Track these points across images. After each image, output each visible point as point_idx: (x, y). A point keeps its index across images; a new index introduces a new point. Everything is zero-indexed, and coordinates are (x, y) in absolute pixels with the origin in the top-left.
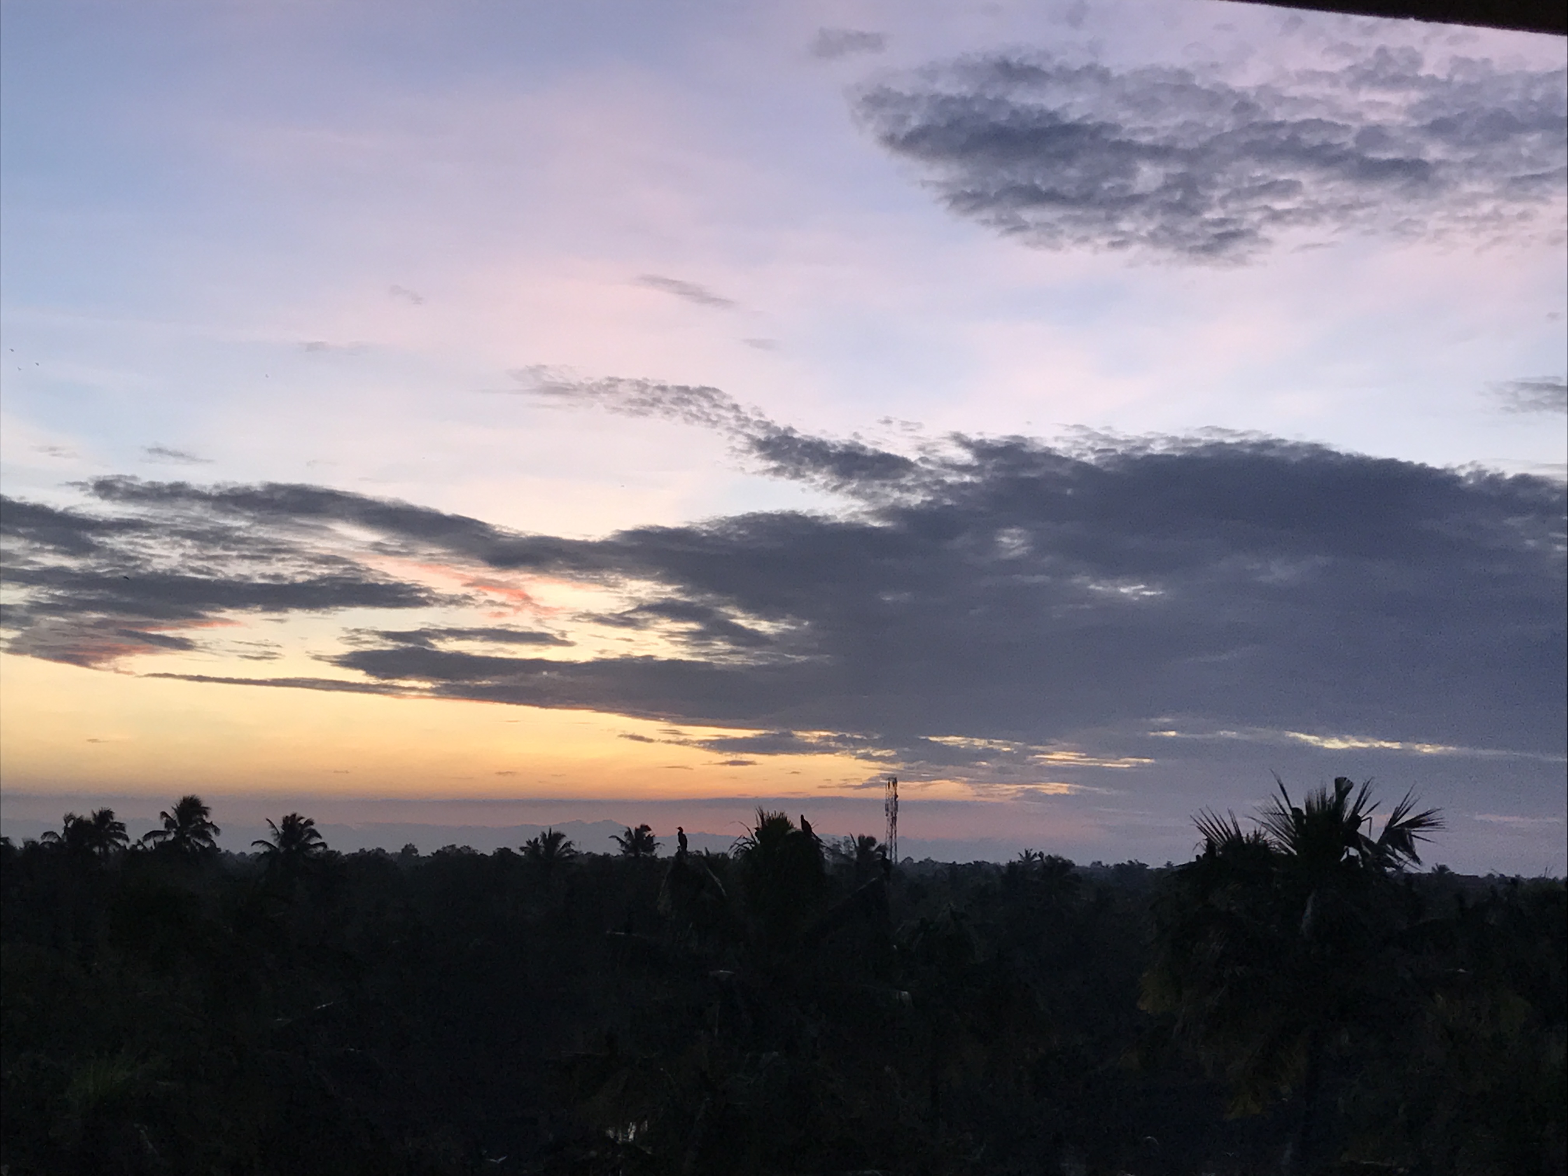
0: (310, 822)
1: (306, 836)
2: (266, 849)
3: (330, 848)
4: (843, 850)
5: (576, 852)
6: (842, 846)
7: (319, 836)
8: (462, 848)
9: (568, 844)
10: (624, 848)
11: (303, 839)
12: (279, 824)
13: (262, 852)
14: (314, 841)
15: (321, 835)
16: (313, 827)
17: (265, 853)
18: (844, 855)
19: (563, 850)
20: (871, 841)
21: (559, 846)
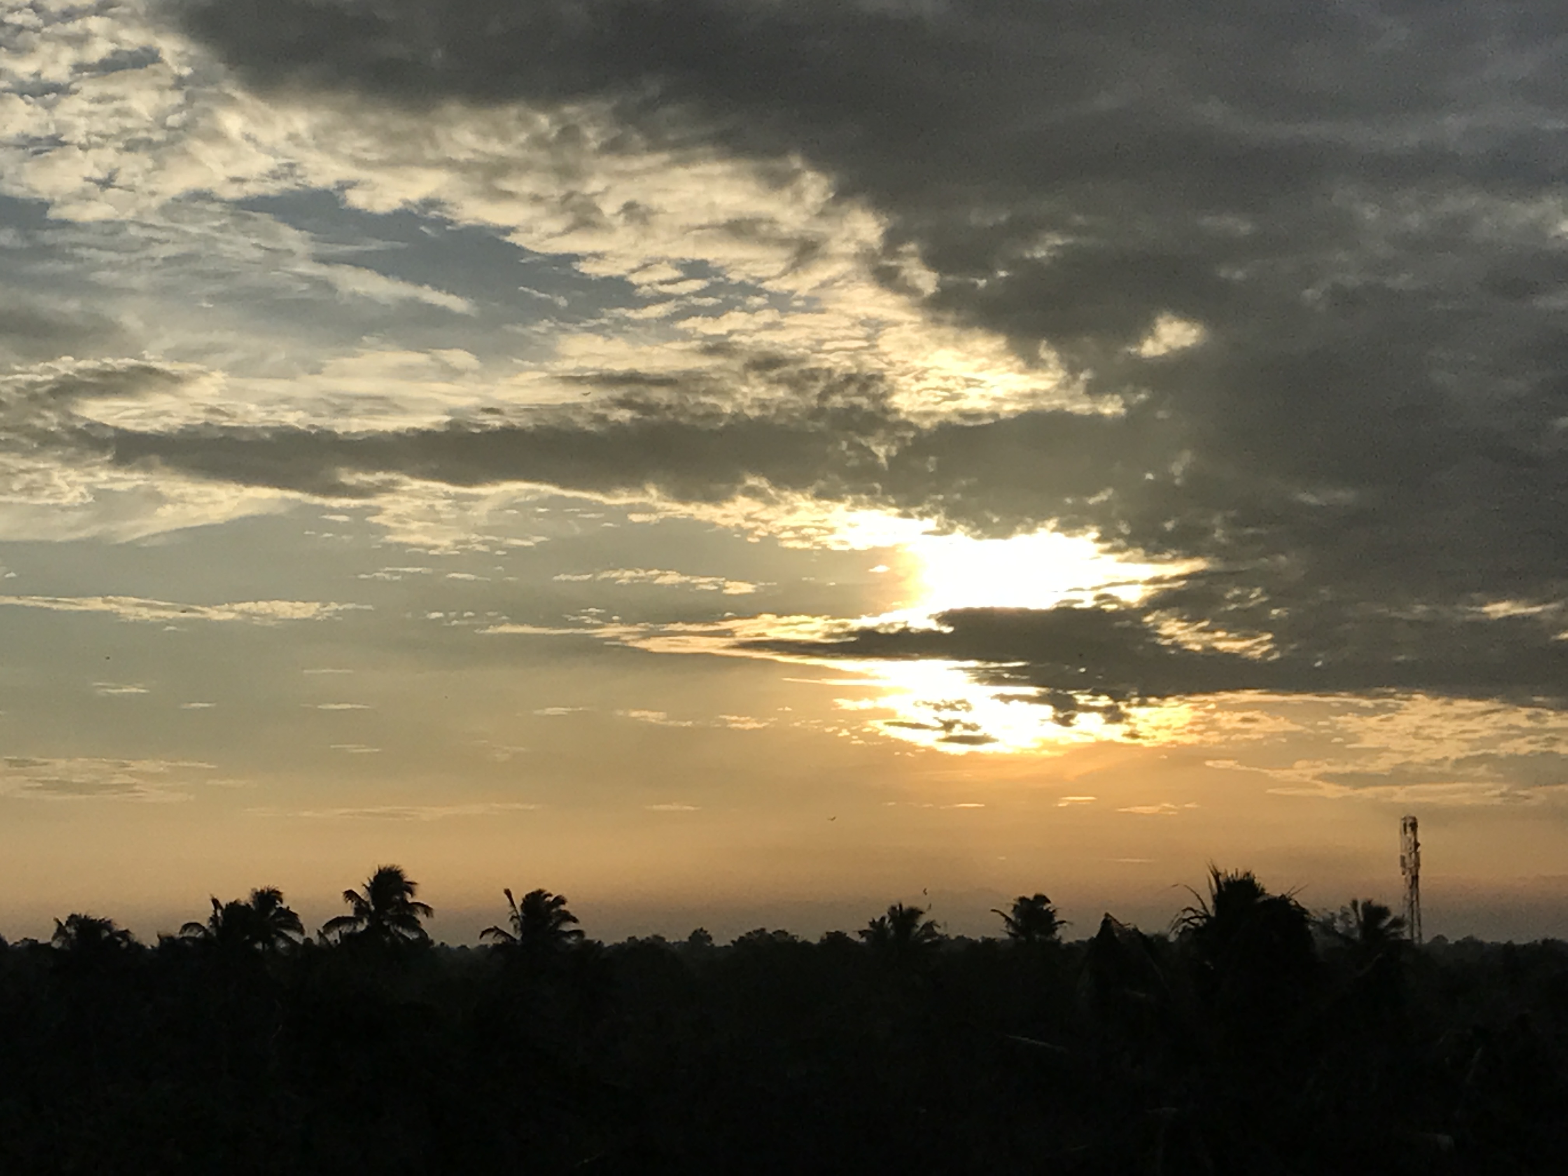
0: (560, 900)
1: (552, 921)
2: (500, 940)
3: (588, 937)
4: (1339, 925)
5: (941, 936)
6: (1338, 920)
7: (575, 920)
8: (774, 933)
9: (929, 925)
10: (1011, 930)
11: (549, 925)
13: (497, 944)
14: (567, 927)
15: (577, 918)
16: (563, 907)
17: (501, 945)
18: (1340, 936)
19: (923, 933)
20: (1382, 912)
21: (917, 926)
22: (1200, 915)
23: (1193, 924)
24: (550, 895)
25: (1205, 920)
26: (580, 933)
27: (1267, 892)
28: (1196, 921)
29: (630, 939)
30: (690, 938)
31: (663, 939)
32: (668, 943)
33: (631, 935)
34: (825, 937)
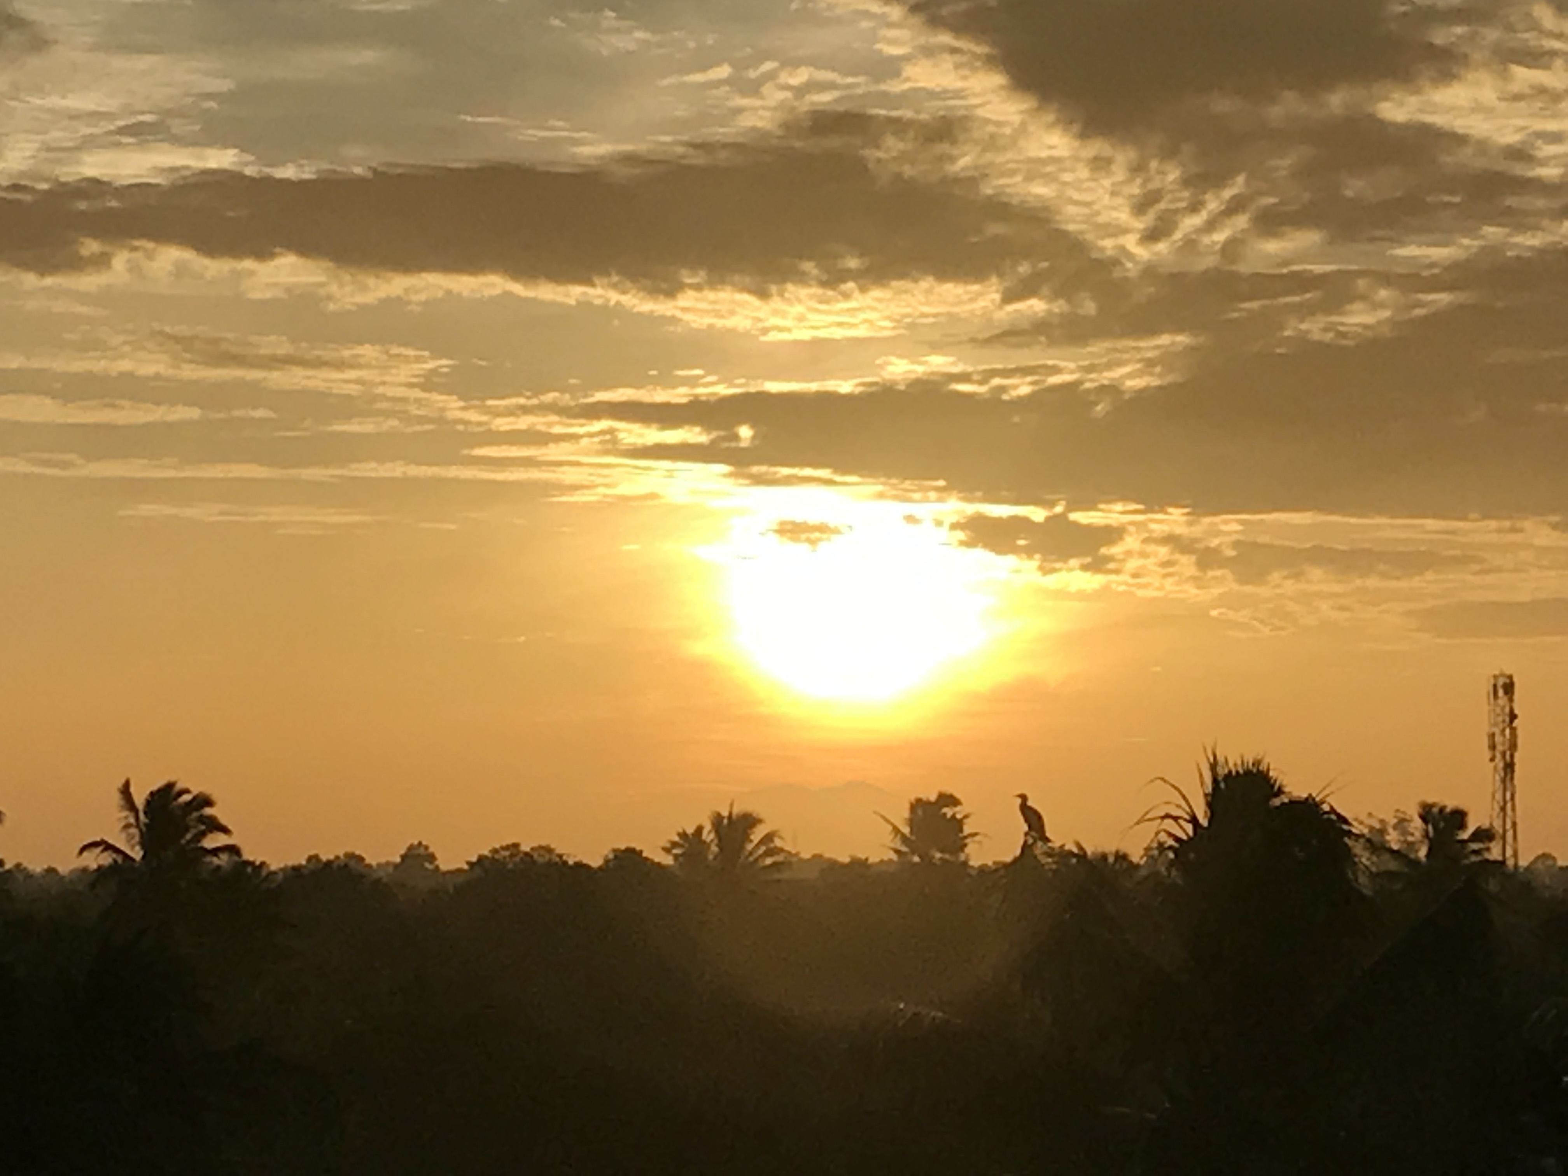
0: (205, 801)
1: (191, 831)
2: (112, 859)
5: (790, 855)
6: (1391, 831)
7: (225, 830)
9: (770, 837)
10: (900, 848)
11: (189, 837)
12: (140, 804)
13: (103, 867)
14: (212, 841)
15: (229, 828)
17: (111, 867)
18: (1395, 853)
21: (751, 841)
22: (1186, 825)
23: (1175, 838)
24: (187, 791)
25: (1192, 833)
26: (233, 850)
27: (1286, 790)
28: (1179, 833)
29: (310, 859)
30: (404, 857)
31: (361, 859)
32: (369, 866)
33: (312, 853)
34: (611, 856)
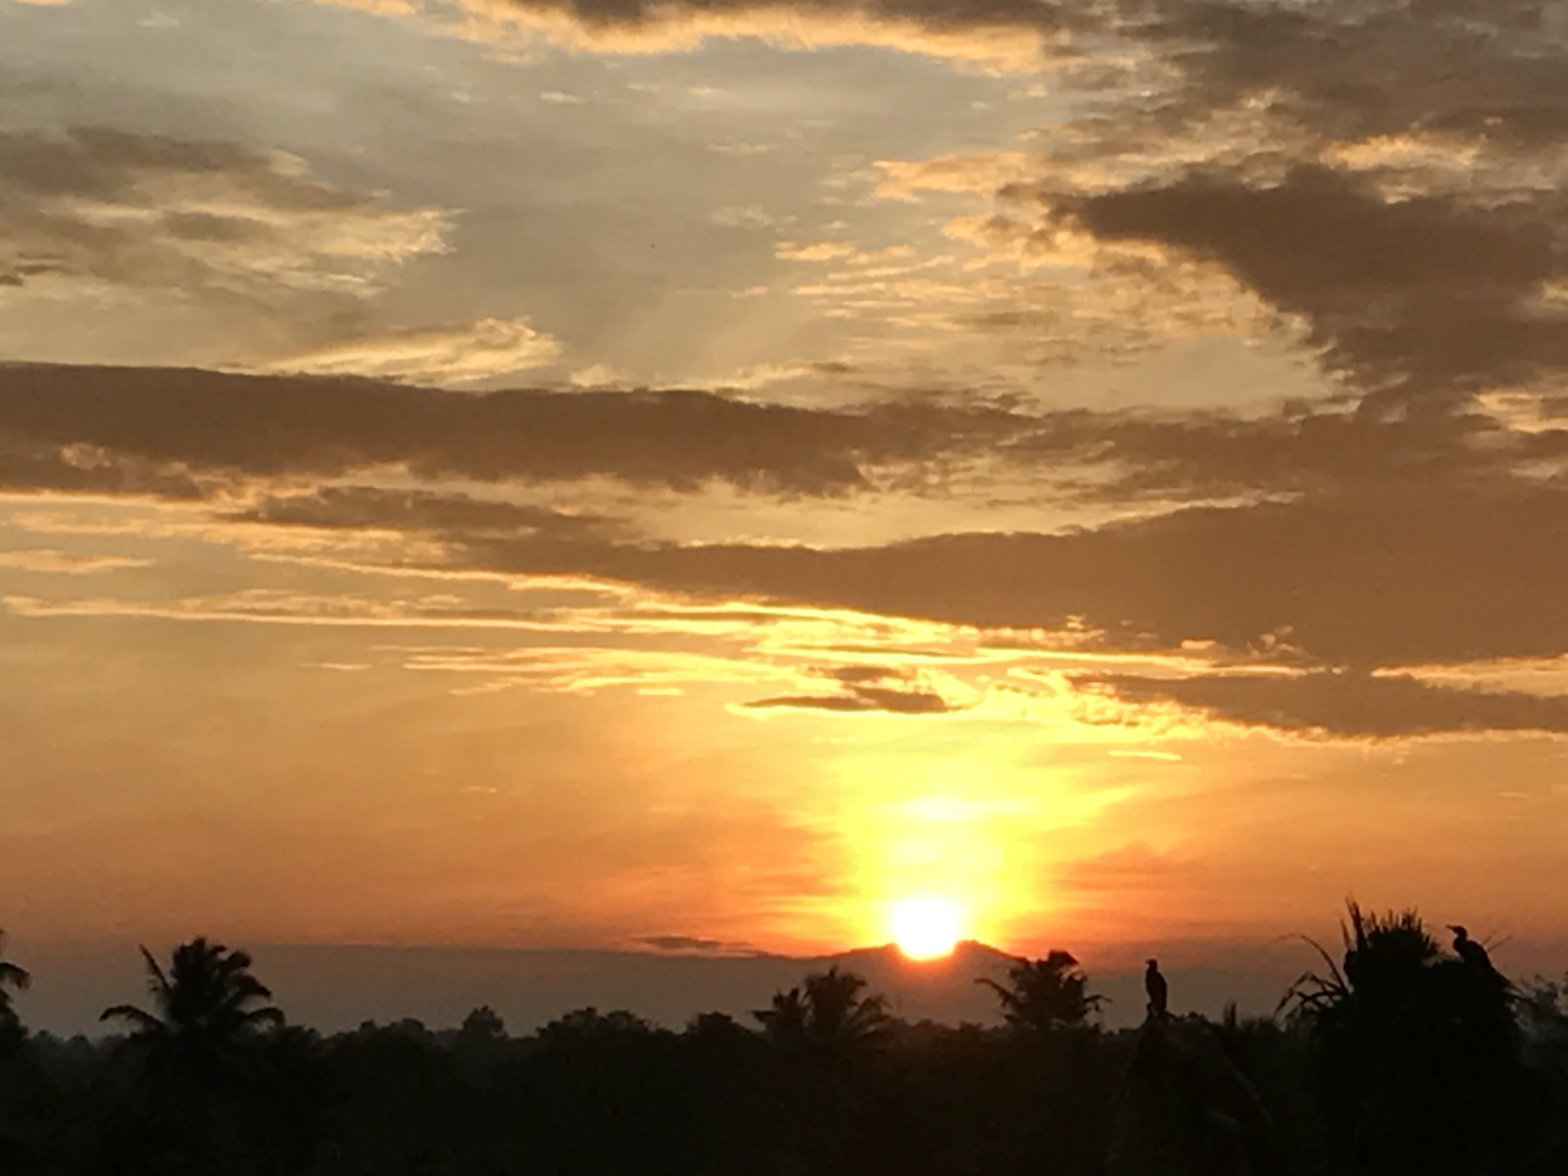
0: (240, 960)
1: (231, 993)
2: (138, 1027)
3: (290, 1021)
7: (266, 993)
8: (611, 1015)
11: (225, 1000)
12: (166, 966)
13: (127, 1034)
14: (254, 1004)
15: (269, 988)
16: (249, 971)
17: (134, 1035)
19: (864, 1016)
21: (853, 1005)
22: (1329, 989)
23: (1318, 1004)
24: (222, 949)
25: (1337, 998)
26: (276, 1014)
28: (1323, 999)
29: (364, 1025)
30: (466, 1024)
31: (419, 1026)
32: (430, 1034)
33: (365, 1019)
34: (696, 1023)
